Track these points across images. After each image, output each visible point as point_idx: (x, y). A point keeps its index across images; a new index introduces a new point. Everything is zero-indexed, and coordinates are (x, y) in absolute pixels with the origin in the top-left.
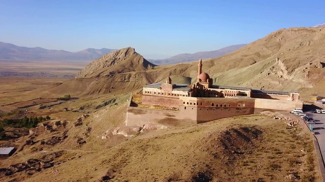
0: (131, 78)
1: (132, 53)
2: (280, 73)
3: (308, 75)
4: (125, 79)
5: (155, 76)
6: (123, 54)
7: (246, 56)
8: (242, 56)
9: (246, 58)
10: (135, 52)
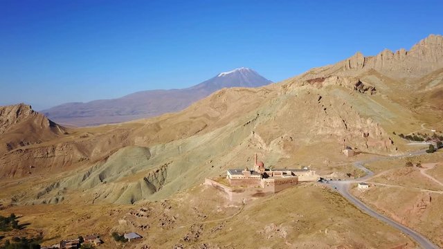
0: (56, 152)
1: (27, 113)
2: (259, 145)
3: (284, 148)
4: (48, 154)
5: (89, 146)
6: (13, 113)
7: (195, 118)
8: (191, 118)
9: (196, 120)
10: (33, 111)
